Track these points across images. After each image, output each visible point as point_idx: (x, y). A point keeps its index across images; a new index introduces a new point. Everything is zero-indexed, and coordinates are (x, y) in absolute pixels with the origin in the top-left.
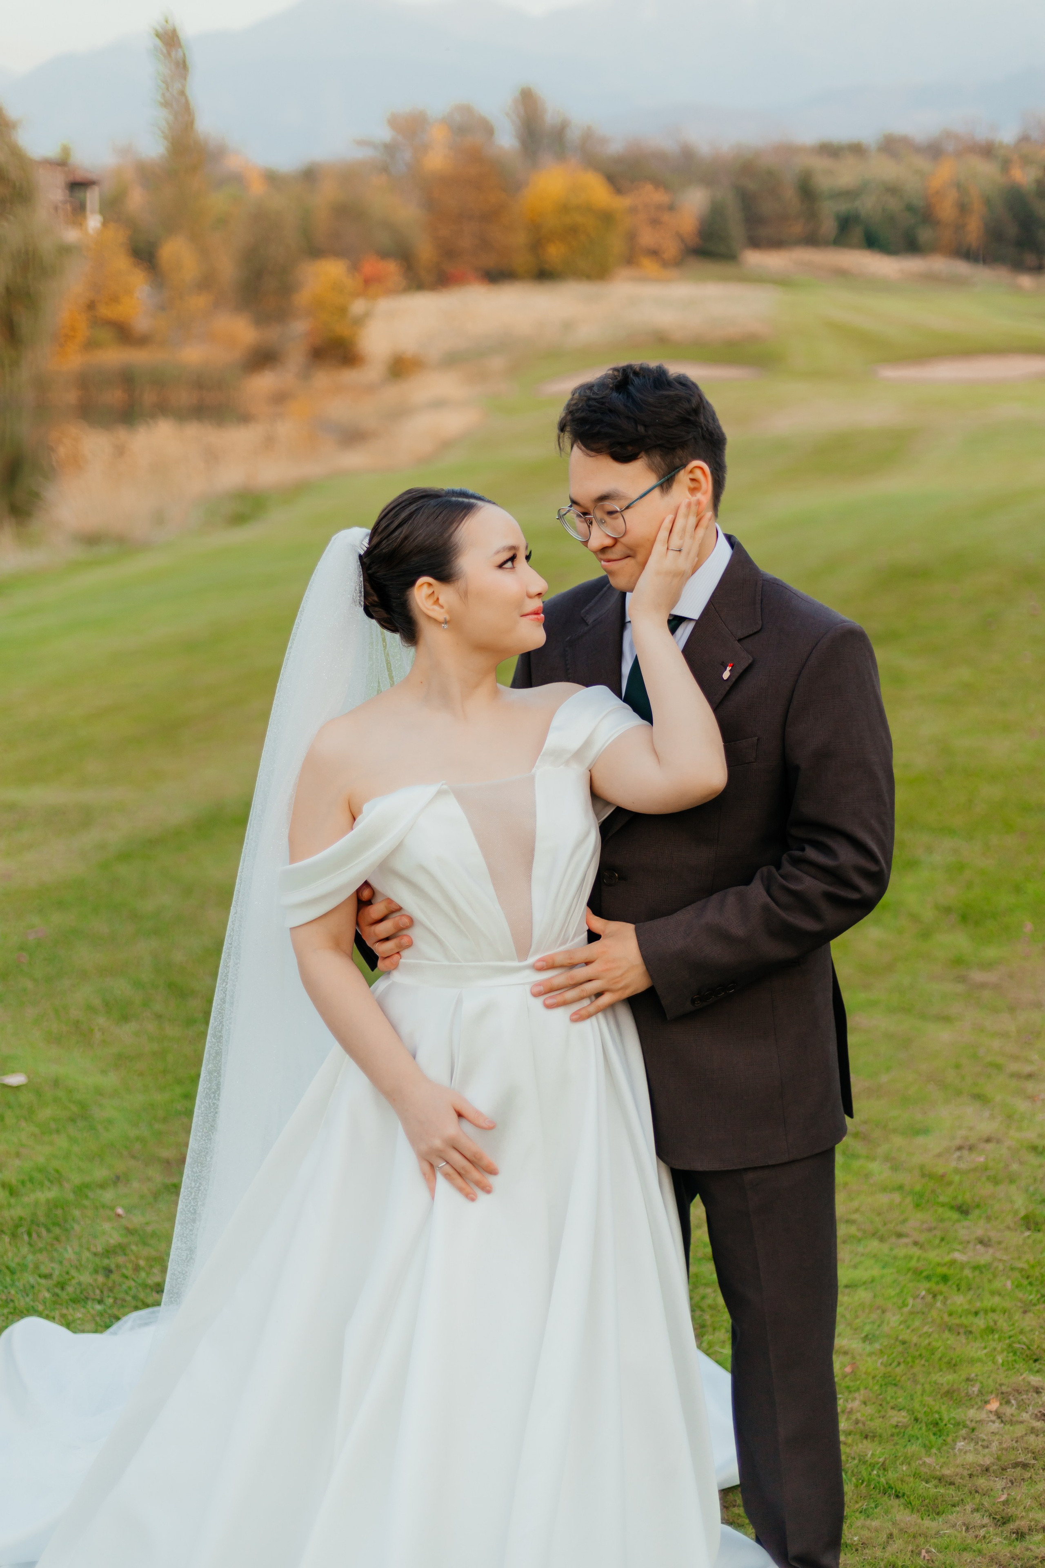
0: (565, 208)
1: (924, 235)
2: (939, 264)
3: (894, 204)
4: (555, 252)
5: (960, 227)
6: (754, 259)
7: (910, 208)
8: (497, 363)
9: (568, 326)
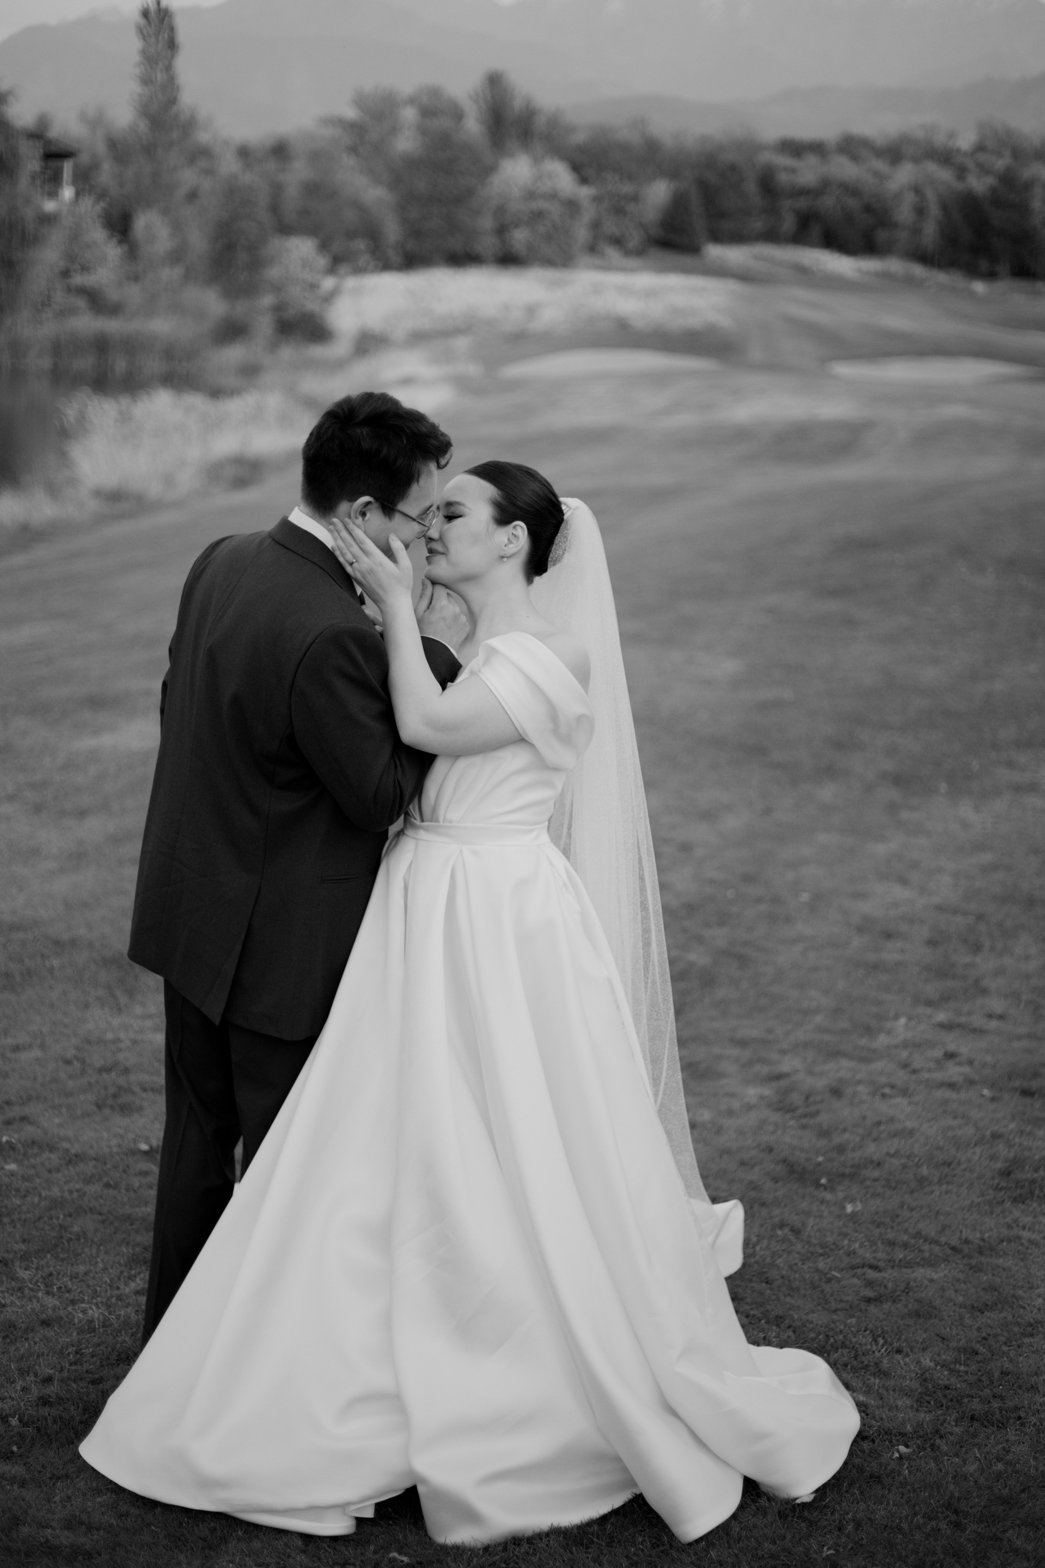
0: (531, 195)
1: (881, 236)
2: (895, 265)
3: (852, 203)
4: (520, 237)
5: (916, 231)
6: (714, 252)
7: (868, 209)
8: (462, 343)
9: (531, 310)
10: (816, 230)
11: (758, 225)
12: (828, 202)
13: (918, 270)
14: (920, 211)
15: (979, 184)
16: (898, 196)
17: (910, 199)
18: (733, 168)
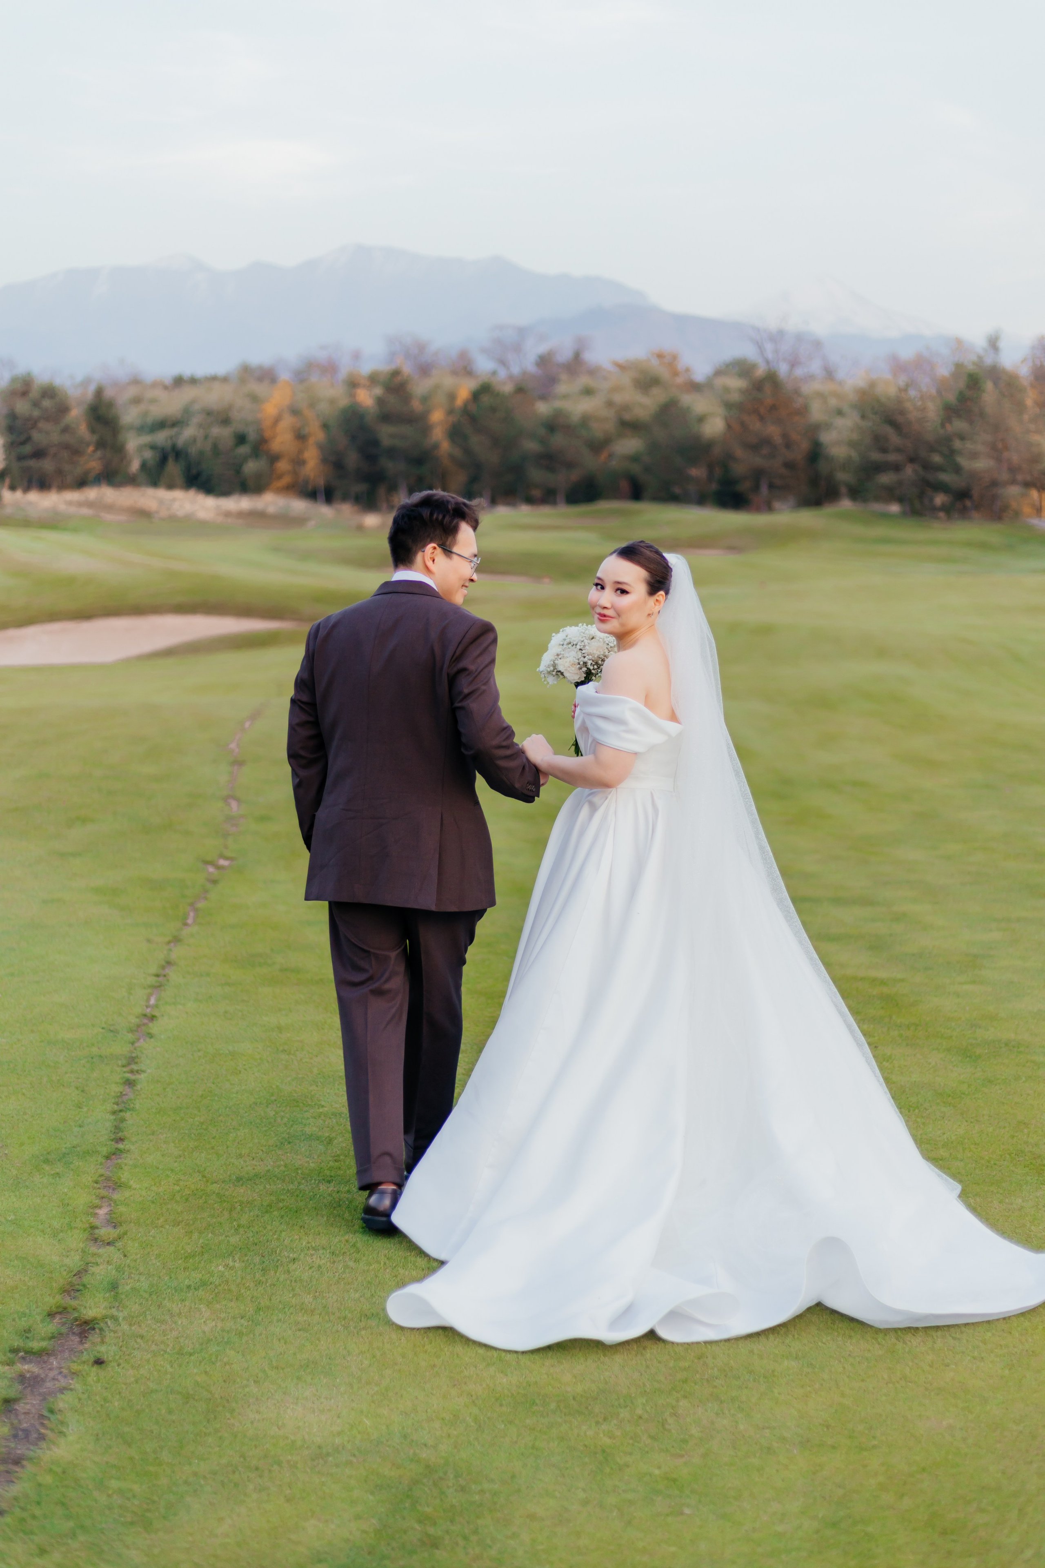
2: (271, 502)
3: (221, 434)
5: (296, 458)
10: (173, 469)
11: (93, 463)
12: (188, 432)
13: (299, 505)
14: (301, 437)
15: (366, 398)
16: (277, 420)
17: (287, 421)
18: (49, 392)
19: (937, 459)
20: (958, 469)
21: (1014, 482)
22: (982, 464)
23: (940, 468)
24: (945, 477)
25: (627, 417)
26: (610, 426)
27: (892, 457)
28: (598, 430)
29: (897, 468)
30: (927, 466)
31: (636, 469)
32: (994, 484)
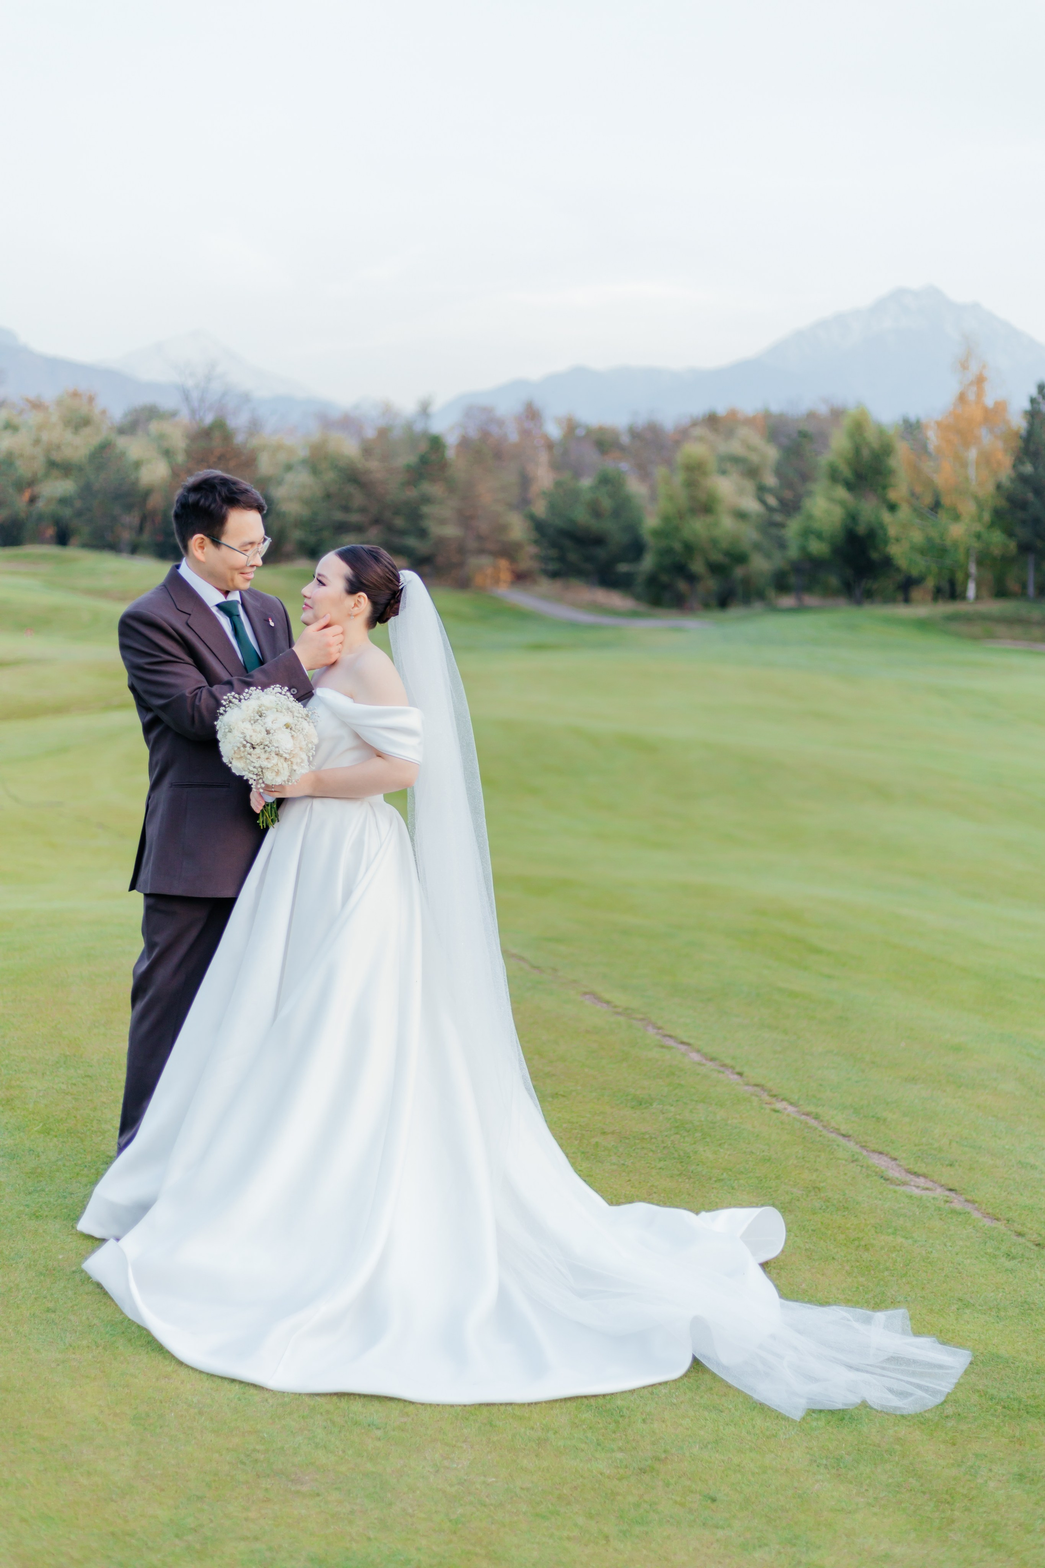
19: (399, 522)
20: (423, 533)
21: (481, 551)
22: (451, 531)
23: (403, 533)
24: (411, 542)
25: (57, 457)
26: (39, 465)
27: (354, 518)
28: (23, 469)
29: (359, 529)
30: (390, 529)
31: (67, 512)
32: (462, 550)
